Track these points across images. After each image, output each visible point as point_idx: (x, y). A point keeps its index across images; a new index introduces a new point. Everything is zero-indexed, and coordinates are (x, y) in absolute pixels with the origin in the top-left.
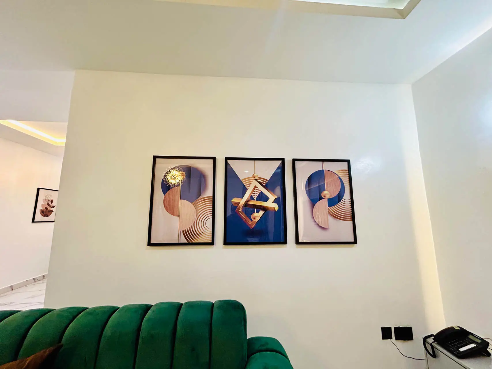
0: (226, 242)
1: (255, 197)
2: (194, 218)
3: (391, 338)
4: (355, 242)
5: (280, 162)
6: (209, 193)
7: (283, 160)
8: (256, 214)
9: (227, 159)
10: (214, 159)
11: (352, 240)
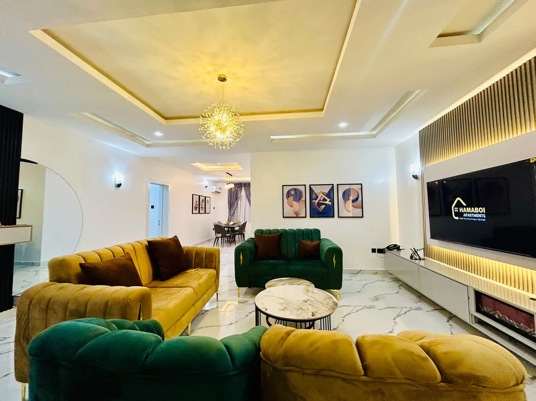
0: (311, 217)
1: (322, 200)
2: (298, 208)
3: (375, 252)
5: (332, 185)
6: (304, 199)
7: (333, 185)
8: (322, 206)
9: (310, 185)
10: (305, 185)
11: (362, 216)
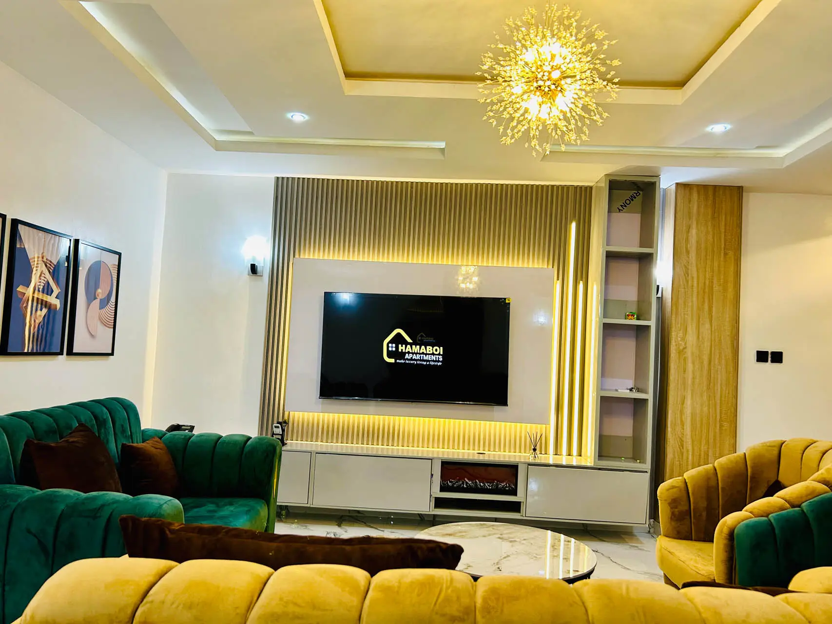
0: (7, 352)
1: (41, 288)
4: (112, 354)
8: (39, 313)
9: (14, 221)
10: (4, 217)
11: (111, 351)
